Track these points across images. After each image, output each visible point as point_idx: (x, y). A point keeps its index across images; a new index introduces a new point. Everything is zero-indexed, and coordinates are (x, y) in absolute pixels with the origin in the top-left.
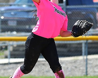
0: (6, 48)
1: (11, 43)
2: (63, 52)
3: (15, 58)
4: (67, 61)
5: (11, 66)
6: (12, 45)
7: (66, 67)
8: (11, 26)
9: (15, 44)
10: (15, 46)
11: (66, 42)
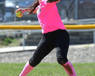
0: (21, 36)
1: (26, 31)
2: (75, 40)
3: (30, 45)
4: (79, 49)
5: (26, 53)
6: (27, 34)
7: (78, 54)
8: (26, 15)
9: (30, 32)
10: (29, 34)
11: (78, 31)
